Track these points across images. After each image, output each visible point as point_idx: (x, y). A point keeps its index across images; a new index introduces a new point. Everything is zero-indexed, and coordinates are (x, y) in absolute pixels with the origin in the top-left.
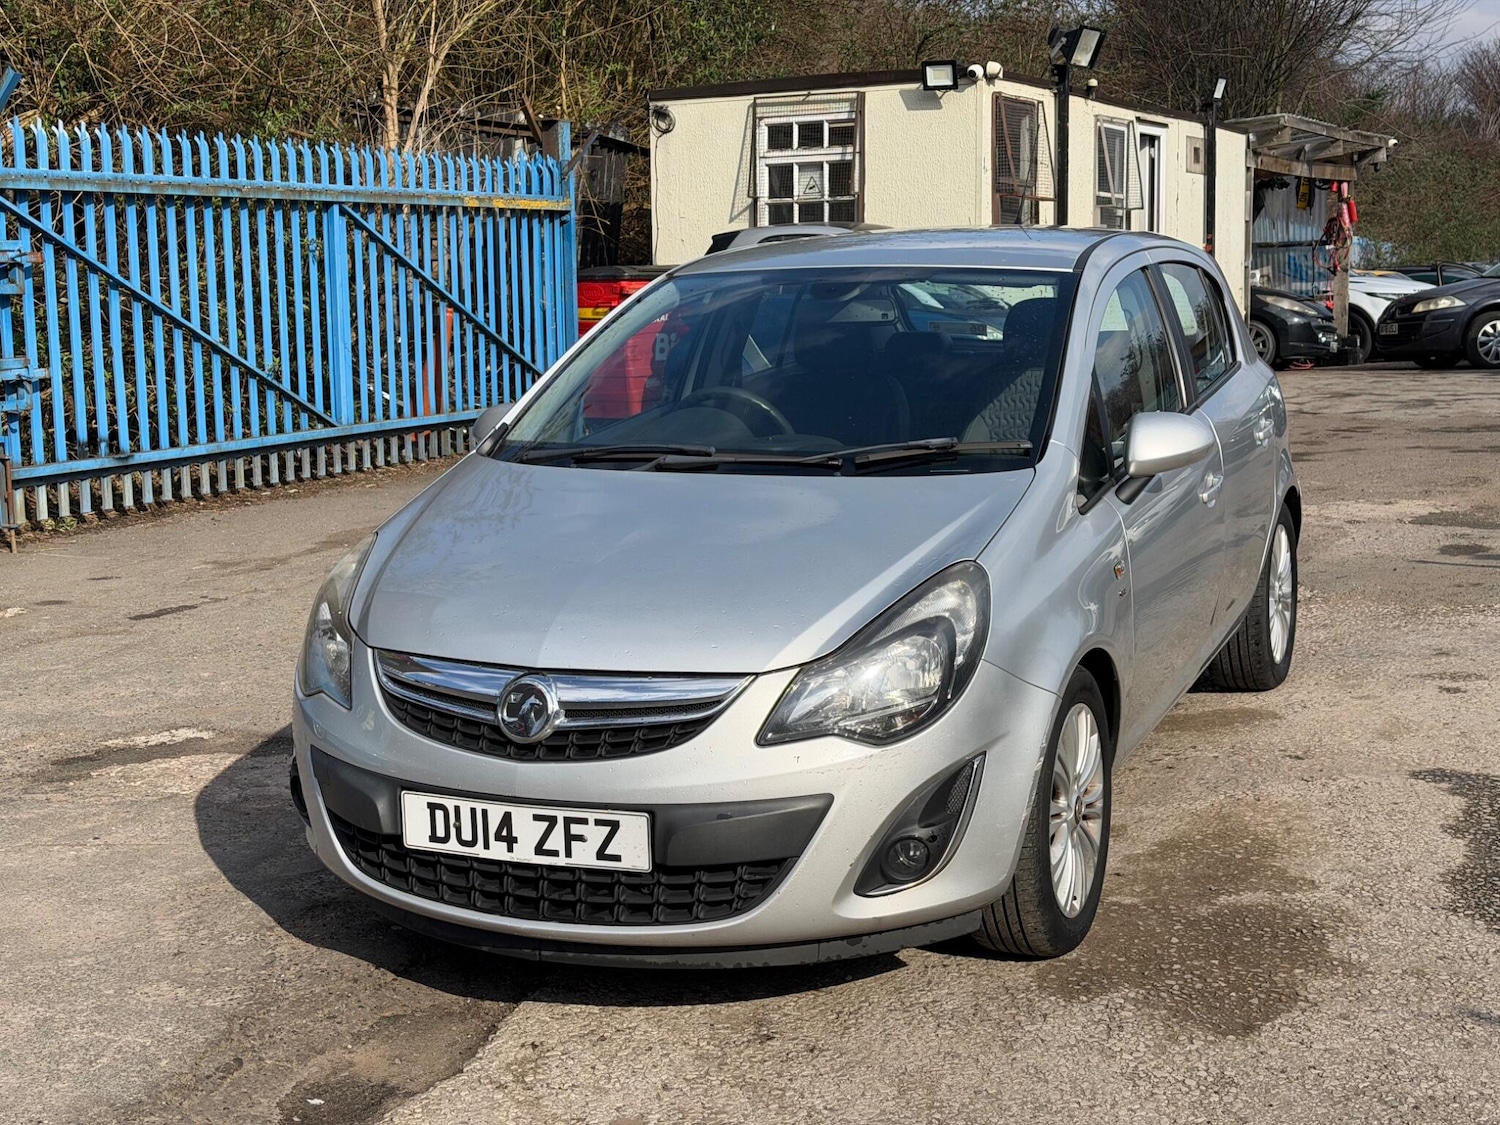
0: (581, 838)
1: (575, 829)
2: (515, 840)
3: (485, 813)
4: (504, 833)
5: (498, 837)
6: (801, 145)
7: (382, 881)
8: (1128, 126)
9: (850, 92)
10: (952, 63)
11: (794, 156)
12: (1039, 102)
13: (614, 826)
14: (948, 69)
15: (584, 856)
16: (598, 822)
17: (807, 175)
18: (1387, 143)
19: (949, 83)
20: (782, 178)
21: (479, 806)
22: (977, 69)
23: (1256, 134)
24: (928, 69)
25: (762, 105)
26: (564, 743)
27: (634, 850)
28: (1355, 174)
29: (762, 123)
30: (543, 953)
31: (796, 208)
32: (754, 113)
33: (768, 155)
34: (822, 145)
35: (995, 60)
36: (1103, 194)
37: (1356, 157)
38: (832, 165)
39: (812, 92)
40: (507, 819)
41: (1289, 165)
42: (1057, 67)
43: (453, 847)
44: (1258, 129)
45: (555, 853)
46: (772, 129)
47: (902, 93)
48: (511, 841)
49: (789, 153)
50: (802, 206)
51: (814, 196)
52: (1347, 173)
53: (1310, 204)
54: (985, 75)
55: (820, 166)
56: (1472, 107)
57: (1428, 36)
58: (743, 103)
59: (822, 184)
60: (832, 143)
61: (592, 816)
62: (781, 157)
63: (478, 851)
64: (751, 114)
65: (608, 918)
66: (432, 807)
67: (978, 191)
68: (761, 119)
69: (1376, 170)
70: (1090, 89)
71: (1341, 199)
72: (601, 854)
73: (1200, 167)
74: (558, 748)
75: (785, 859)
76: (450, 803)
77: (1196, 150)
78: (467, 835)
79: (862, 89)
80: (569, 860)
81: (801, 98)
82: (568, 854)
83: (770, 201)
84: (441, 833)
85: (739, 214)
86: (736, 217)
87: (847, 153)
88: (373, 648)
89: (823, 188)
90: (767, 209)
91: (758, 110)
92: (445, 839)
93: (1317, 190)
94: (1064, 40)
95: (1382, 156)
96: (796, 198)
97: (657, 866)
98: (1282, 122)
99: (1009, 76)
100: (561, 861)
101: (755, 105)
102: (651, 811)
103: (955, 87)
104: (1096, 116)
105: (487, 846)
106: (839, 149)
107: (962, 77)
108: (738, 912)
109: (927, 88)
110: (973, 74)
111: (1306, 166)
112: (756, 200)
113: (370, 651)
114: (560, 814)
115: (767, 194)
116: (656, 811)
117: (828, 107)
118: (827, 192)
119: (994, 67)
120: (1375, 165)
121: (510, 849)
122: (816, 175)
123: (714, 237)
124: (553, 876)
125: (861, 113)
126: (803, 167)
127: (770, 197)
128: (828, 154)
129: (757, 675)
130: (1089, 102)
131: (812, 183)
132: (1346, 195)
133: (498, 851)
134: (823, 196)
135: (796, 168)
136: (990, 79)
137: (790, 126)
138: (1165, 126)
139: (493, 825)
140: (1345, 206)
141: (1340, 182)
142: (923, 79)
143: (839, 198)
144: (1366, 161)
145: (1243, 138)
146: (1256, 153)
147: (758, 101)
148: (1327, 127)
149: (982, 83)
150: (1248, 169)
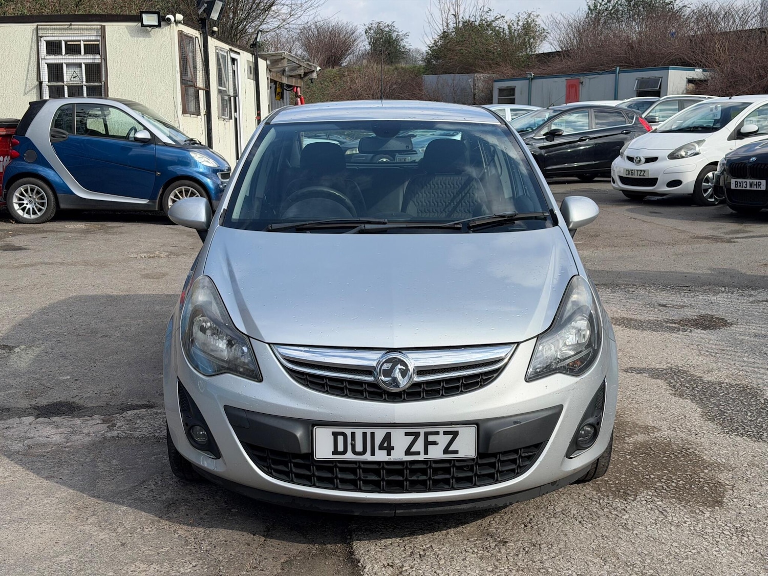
0: (435, 443)
1: (431, 438)
2: (393, 448)
3: (373, 434)
4: (385, 445)
5: (381, 447)
6: (66, 53)
7: (292, 482)
8: (227, 52)
9: (97, 25)
10: (158, 13)
11: (63, 59)
12: (196, 37)
13: (455, 434)
14: (156, 16)
15: (436, 453)
16: (445, 433)
17: (71, 71)
18: (316, 69)
19: (157, 24)
20: (56, 71)
21: (369, 431)
22: (171, 17)
23: (270, 61)
24: (143, 15)
25: (42, 29)
26: (420, 390)
27: (466, 446)
28: (302, 83)
29: (42, 39)
30: (397, 511)
31: (66, 88)
32: (37, 34)
33: (46, 57)
34: (80, 53)
35: (180, 13)
36: (220, 88)
37: (302, 76)
38: (86, 65)
39: (73, 23)
40: (388, 437)
41: (281, 77)
42: (201, 19)
43: (349, 456)
44: (271, 58)
45: (418, 453)
46: (49, 43)
47: (127, 27)
48: (389, 449)
49: (60, 57)
50: (69, 87)
51: (76, 82)
52: (300, 83)
53: (282, 97)
54: (175, 21)
55: (80, 65)
56: (305, 53)
57: (307, 17)
58: (30, 27)
59: (82, 75)
60: (86, 53)
61: (441, 430)
62: (55, 59)
63: (368, 457)
64: (35, 34)
65: (447, 487)
66: (335, 435)
67: (175, 83)
68: (41, 37)
69: (312, 82)
70: (214, 32)
71: (297, 96)
72: (446, 451)
73: (252, 76)
74: (416, 393)
75: (542, 443)
76: (348, 431)
77: (250, 67)
78: (359, 448)
79: (103, 24)
80: (426, 457)
81: (67, 26)
82: (426, 453)
83: (49, 84)
84: (341, 448)
85: (30, 91)
86: (28, 92)
87: (95, 59)
88: (269, 344)
89: (82, 77)
90: (48, 88)
91: (40, 32)
92: (345, 452)
93: (285, 91)
94: (206, 5)
95: (314, 75)
96: (65, 83)
97: (480, 454)
98: (283, 55)
99: (186, 23)
100: (422, 457)
101: (37, 29)
102: (477, 423)
103: (159, 26)
104: (216, 47)
105: (373, 453)
106: (91, 56)
107: (163, 20)
108: (518, 474)
109: (143, 25)
110: (169, 20)
111: (286, 79)
112: (41, 83)
113: (267, 345)
114: (422, 431)
115: (47, 80)
116: (480, 423)
117: (83, 33)
118: (84, 80)
119: (180, 17)
120: (311, 79)
121: (389, 454)
122: (77, 70)
123: (30, 103)
124: (413, 467)
125: (104, 37)
126: (68, 65)
127: (49, 82)
128: (85, 59)
129: (518, 343)
130: (213, 39)
131: (75, 75)
132: (299, 94)
133: (381, 456)
134: (82, 82)
135: (64, 66)
136: (177, 22)
137: (60, 42)
138: (239, 53)
139: (378, 441)
140: (299, 99)
141: (297, 87)
142: (141, 20)
143: (91, 84)
144: (307, 78)
145: (265, 62)
146: (270, 71)
147: (39, 27)
148: (298, 59)
149: (173, 25)
150: (268, 78)
